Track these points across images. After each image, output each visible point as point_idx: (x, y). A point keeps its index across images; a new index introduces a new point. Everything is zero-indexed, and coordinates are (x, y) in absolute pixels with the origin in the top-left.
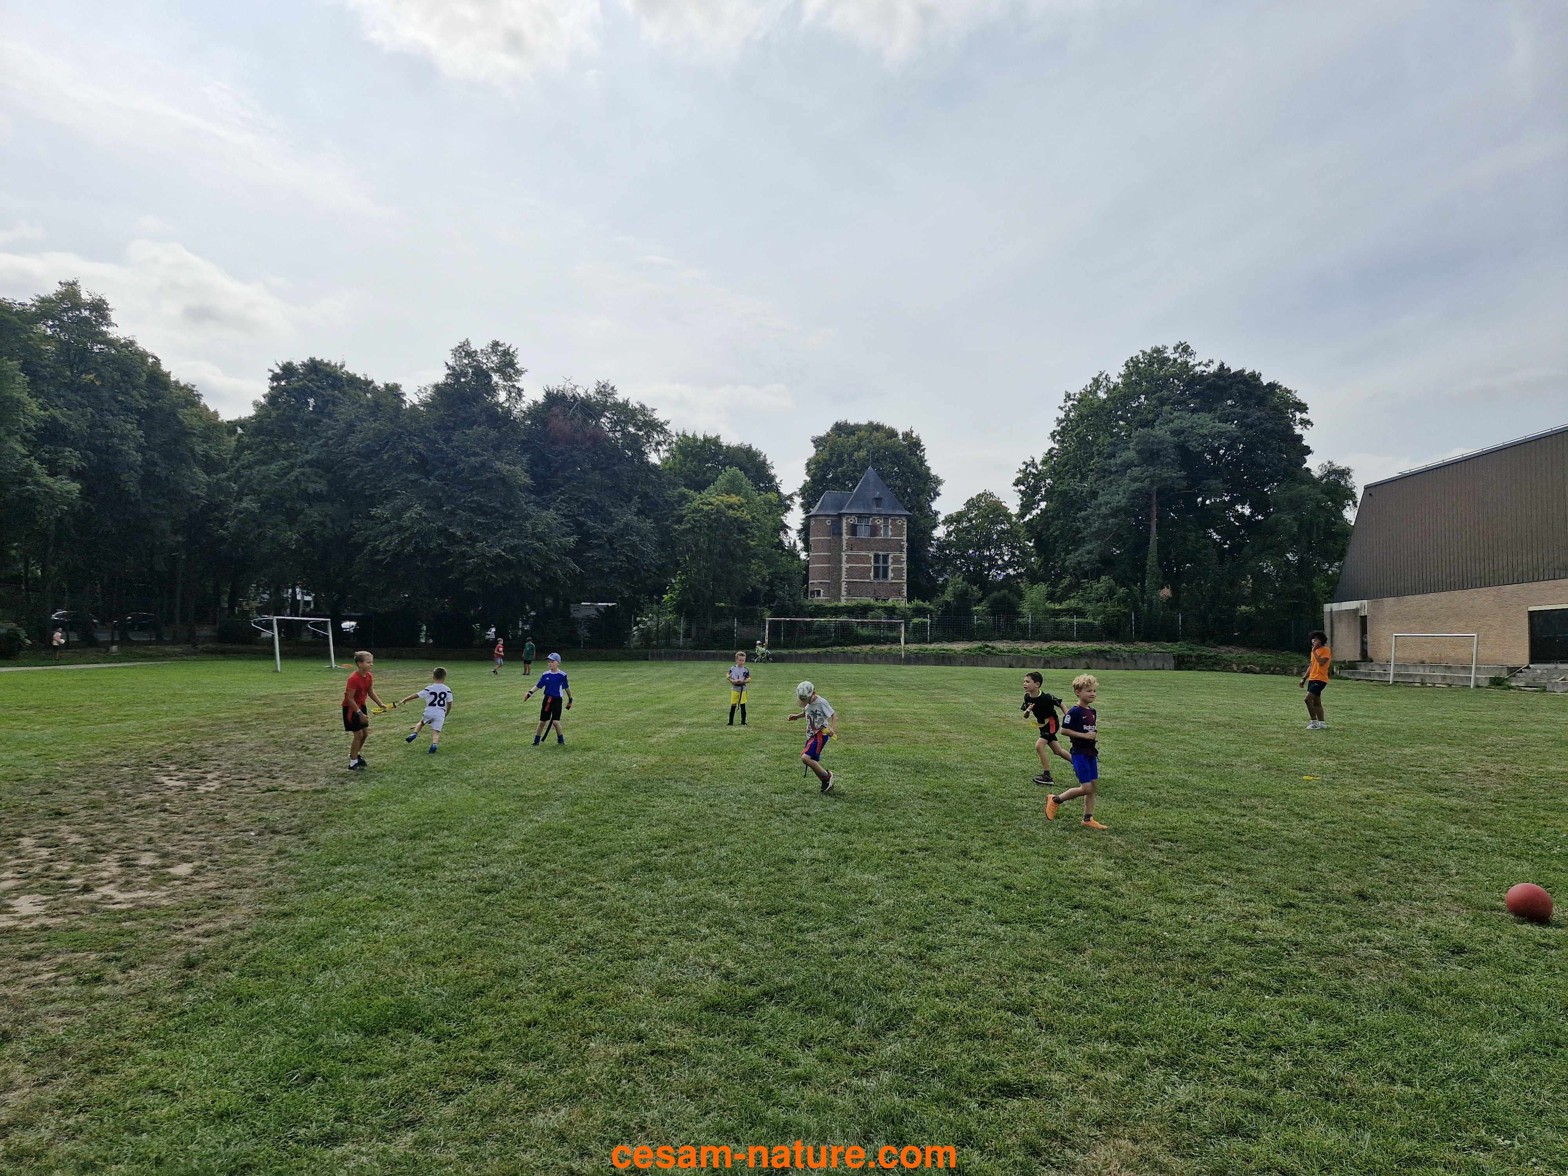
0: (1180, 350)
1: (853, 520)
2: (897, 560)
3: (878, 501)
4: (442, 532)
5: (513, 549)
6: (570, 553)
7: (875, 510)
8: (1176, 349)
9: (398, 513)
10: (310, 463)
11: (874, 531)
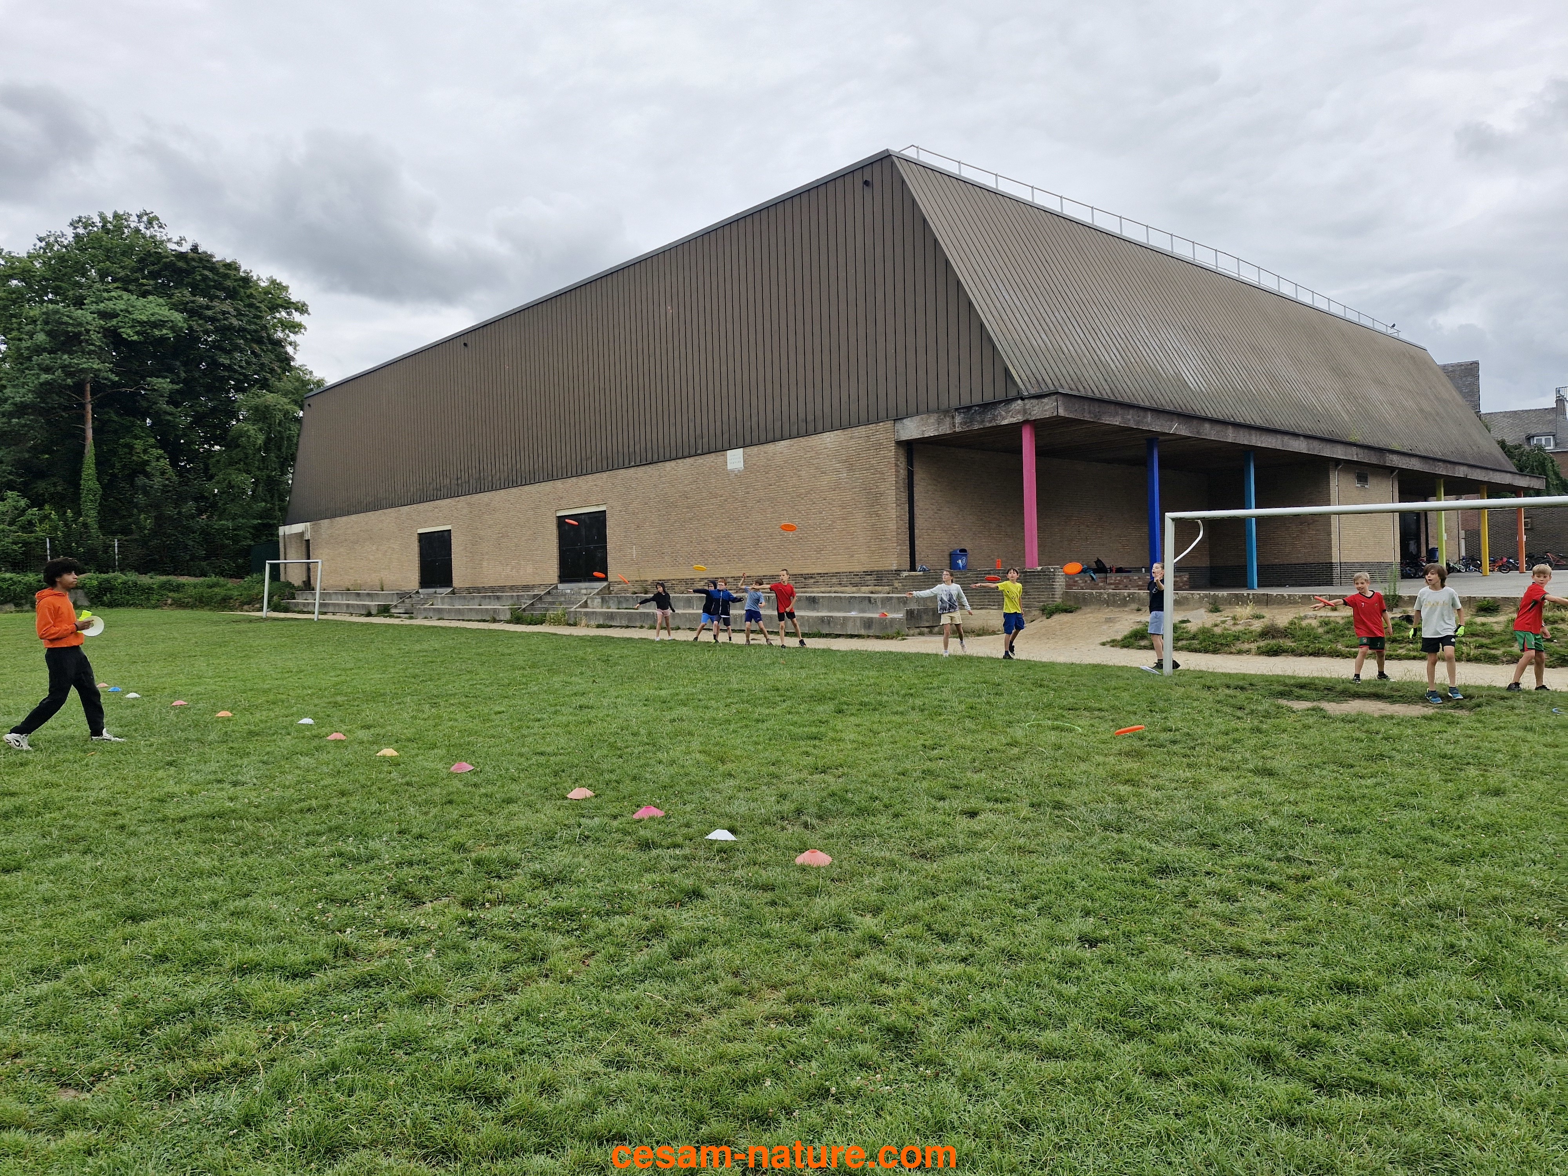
0: (145, 218)
8: (140, 217)
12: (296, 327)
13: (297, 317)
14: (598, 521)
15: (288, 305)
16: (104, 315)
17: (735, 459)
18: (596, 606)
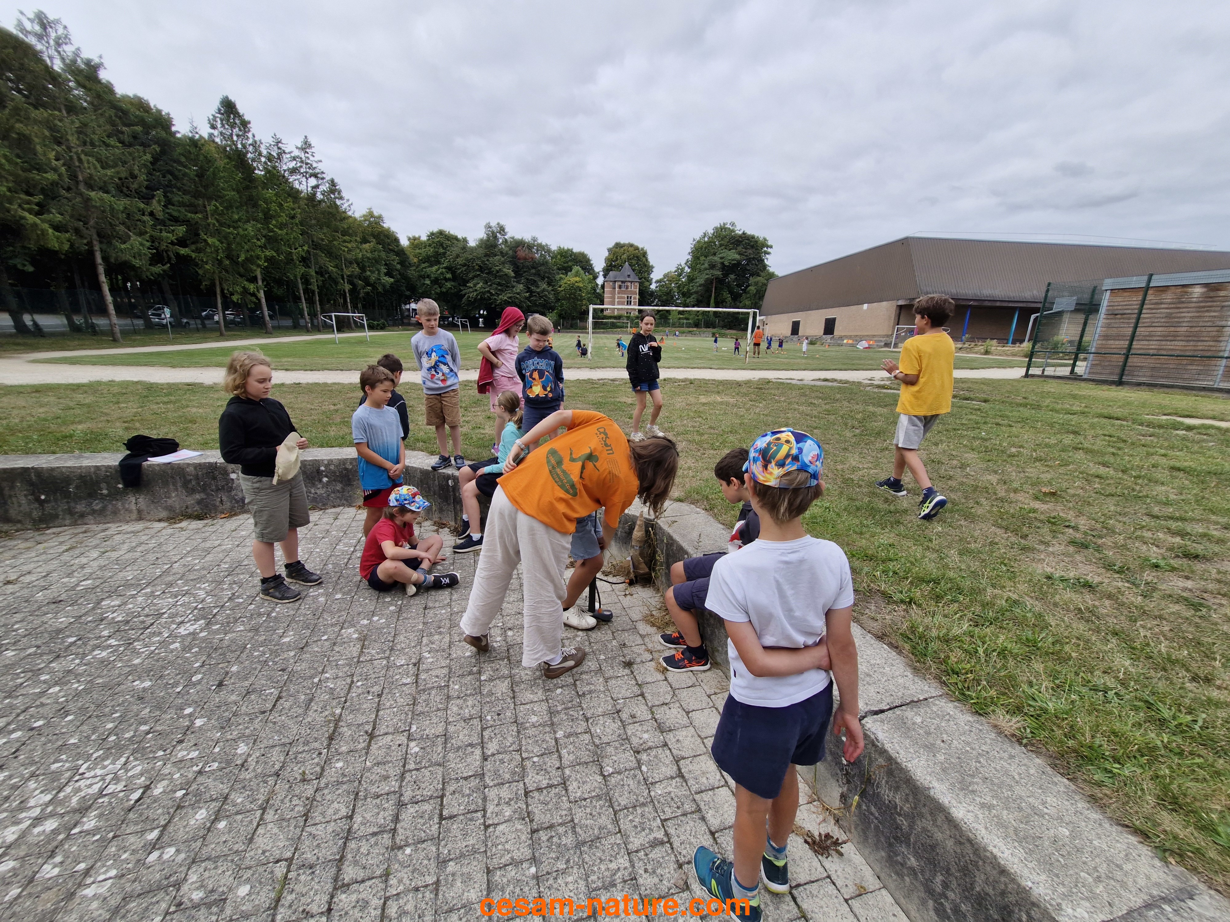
0: (731, 224)
1: (620, 283)
2: (635, 298)
3: (629, 276)
4: (489, 292)
5: (510, 298)
6: (526, 298)
7: (628, 279)
9: (475, 285)
10: (445, 268)
11: (627, 288)
12: (769, 253)
13: (769, 250)
14: (834, 319)
15: (768, 247)
16: (721, 258)
17: (865, 306)
18: (829, 341)
